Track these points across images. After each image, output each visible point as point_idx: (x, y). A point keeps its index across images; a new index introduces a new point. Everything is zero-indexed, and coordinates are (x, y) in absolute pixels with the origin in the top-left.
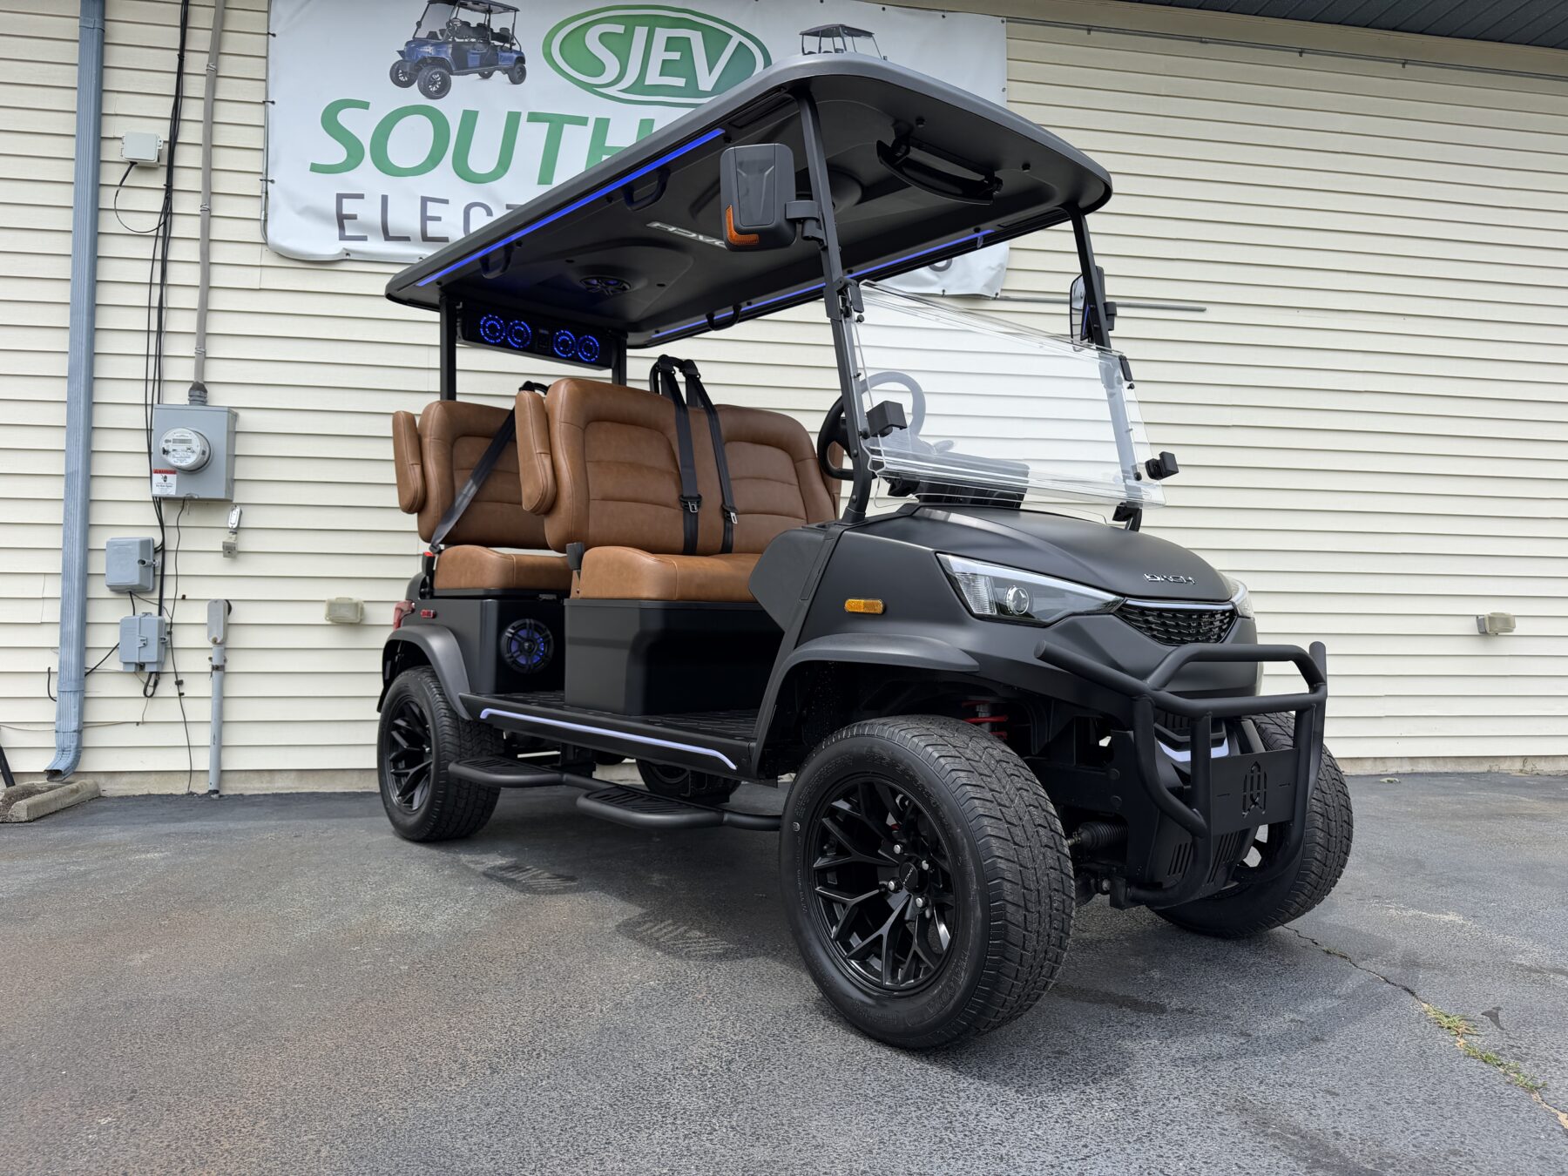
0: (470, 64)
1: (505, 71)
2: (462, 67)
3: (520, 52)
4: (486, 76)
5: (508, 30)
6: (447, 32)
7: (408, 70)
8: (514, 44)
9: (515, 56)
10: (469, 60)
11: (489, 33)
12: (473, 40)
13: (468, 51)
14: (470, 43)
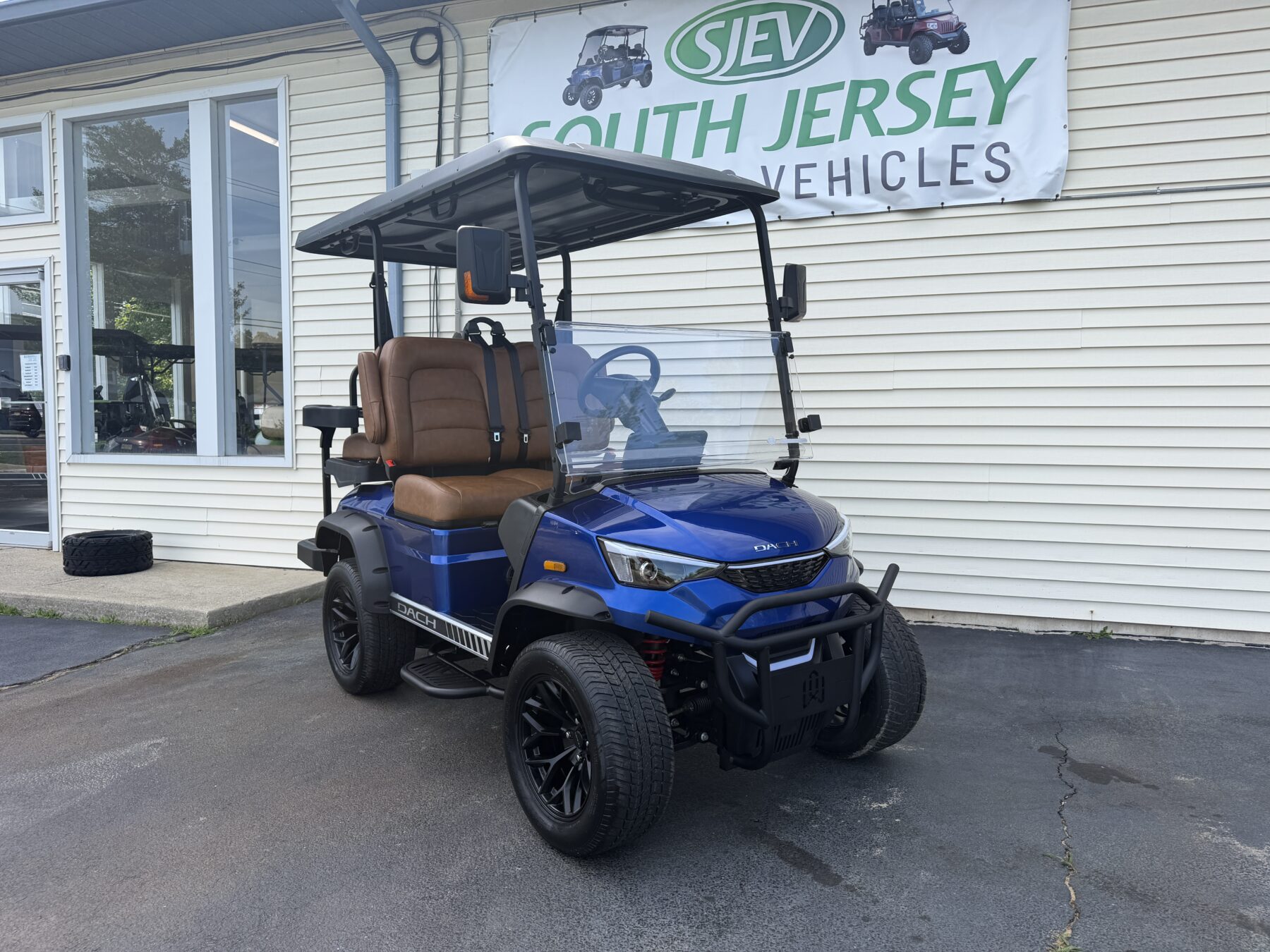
0: (614, 79)
1: (637, 79)
2: (610, 82)
3: (649, 61)
4: (624, 85)
5: (640, 44)
6: (599, 57)
7: (574, 92)
8: (644, 55)
9: (645, 65)
10: (613, 74)
11: (627, 51)
12: (616, 59)
13: (612, 68)
14: (614, 61)
